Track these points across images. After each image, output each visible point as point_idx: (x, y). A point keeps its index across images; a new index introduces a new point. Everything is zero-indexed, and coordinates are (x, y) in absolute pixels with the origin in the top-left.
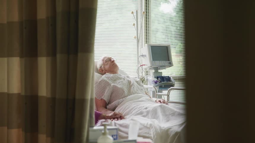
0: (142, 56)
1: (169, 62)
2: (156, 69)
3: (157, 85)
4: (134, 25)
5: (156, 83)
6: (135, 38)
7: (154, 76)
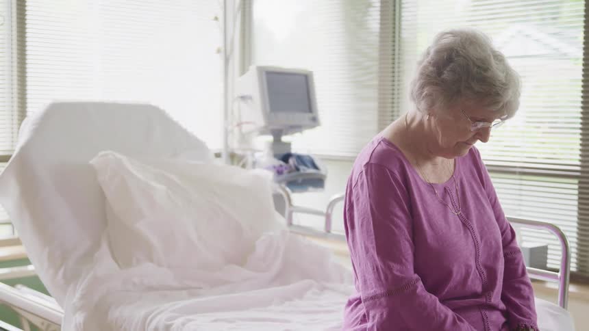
0: (243, 98)
1: (310, 115)
2: (277, 134)
3: (281, 177)
4: (216, 19)
5: (279, 172)
6: (219, 51)
7: (272, 154)
